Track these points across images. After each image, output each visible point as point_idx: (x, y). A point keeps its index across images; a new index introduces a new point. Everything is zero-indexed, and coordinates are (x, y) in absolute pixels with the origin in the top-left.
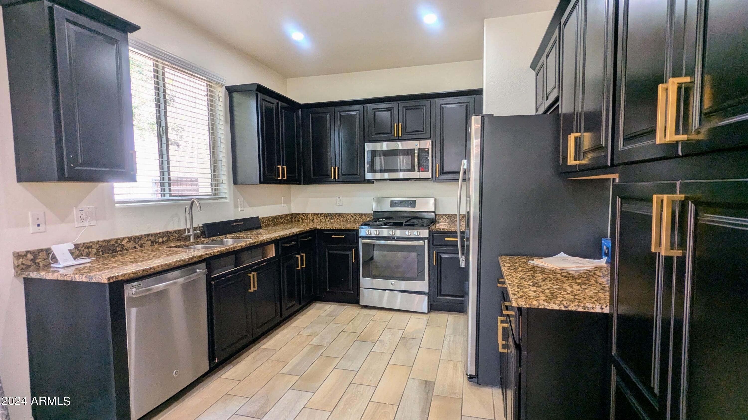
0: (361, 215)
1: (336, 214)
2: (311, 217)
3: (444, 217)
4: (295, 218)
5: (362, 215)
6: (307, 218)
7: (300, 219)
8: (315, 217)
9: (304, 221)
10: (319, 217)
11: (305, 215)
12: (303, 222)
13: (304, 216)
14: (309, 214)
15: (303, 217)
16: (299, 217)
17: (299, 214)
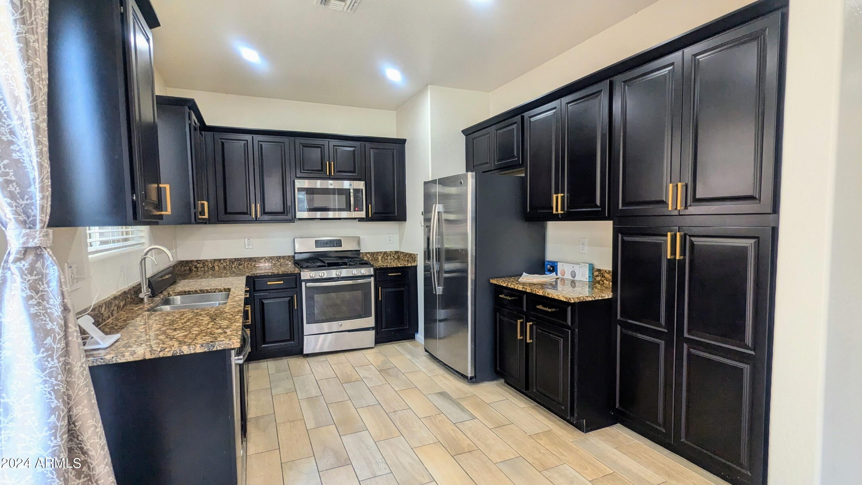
0: (278, 258)
1: (245, 258)
2: (210, 265)
3: (368, 255)
4: (185, 266)
5: (280, 257)
6: (204, 266)
7: (193, 268)
8: (216, 263)
9: (199, 269)
10: (222, 263)
11: (200, 262)
12: (198, 271)
13: (198, 263)
14: (206, 261)
15: (198, 265)
16: (191, 265)
17: (192, 261)
